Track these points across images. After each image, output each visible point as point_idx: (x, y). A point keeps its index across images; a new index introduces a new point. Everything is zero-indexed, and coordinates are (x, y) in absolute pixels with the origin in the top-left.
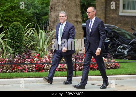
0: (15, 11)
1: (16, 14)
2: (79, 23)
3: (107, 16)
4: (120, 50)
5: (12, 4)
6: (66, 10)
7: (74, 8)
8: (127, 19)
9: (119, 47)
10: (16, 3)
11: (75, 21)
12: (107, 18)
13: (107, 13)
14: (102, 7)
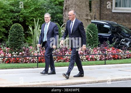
0: (38, 12)
1: (39, 15)
2: (89, 21)
3: (102, 12)
4: (123, 43)
5: (36, 6)
6: (79, 10)
7: (84, 8)
8: (120, 16)
9: (121, 40)
10: (39, 6)
11: (86, 19)
12: (102, 15)
13: (101, 10)
14: (97, 5)
